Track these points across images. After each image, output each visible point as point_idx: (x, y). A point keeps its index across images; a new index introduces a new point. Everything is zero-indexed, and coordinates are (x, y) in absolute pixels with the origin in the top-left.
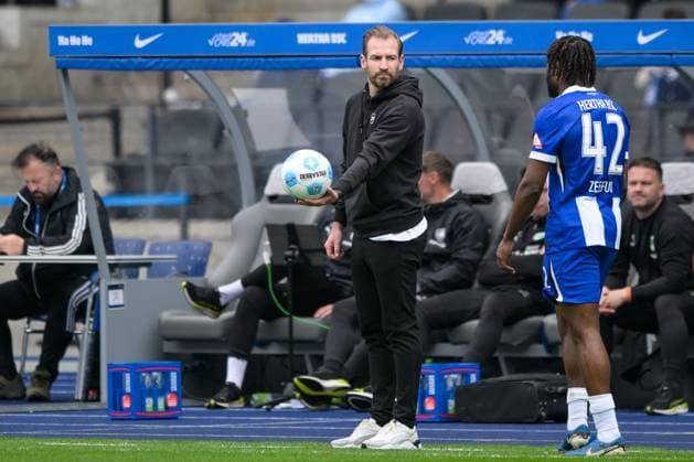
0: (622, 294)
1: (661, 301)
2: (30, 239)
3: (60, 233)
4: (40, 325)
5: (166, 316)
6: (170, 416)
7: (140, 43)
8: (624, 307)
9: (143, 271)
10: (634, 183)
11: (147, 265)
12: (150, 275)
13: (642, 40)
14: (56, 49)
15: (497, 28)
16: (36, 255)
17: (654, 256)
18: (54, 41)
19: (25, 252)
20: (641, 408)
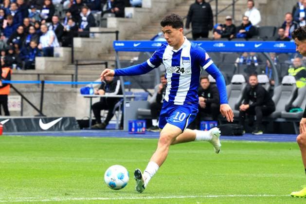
0: (247, 106)
1: (256, 108)
2: (106, 91)
3: (113, 90)
4: (107, 111)
5: (139, 110)
6: (143, 133)
7: (135, 45)
8: (247, 110)
9: (132, 99)
10: (252, 80)
11: (134, 98)
12: (134, 100)
13: (256, 46)
14: (115, 46)
15: (221, 43)
16: (107, 95)
17: (255, 97)
18: (114, 44)
19: (104, 94)
20: (251, 133)
